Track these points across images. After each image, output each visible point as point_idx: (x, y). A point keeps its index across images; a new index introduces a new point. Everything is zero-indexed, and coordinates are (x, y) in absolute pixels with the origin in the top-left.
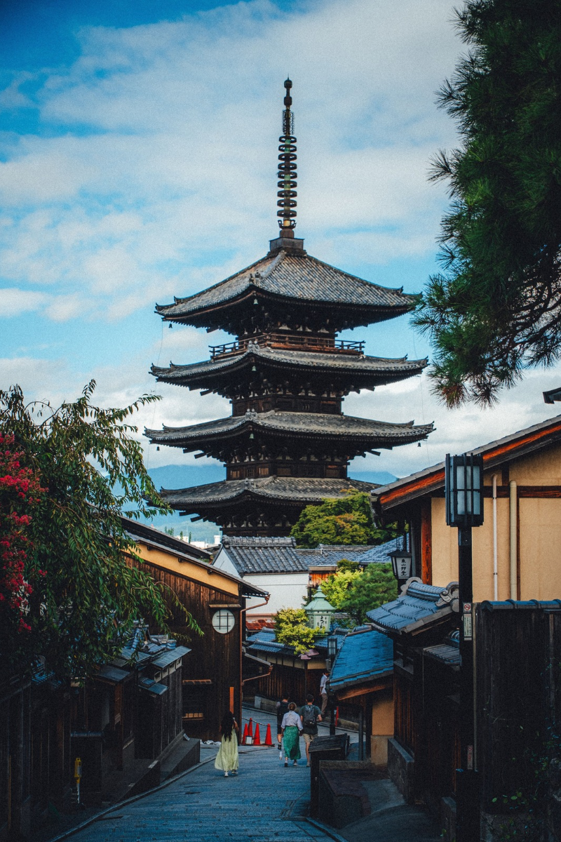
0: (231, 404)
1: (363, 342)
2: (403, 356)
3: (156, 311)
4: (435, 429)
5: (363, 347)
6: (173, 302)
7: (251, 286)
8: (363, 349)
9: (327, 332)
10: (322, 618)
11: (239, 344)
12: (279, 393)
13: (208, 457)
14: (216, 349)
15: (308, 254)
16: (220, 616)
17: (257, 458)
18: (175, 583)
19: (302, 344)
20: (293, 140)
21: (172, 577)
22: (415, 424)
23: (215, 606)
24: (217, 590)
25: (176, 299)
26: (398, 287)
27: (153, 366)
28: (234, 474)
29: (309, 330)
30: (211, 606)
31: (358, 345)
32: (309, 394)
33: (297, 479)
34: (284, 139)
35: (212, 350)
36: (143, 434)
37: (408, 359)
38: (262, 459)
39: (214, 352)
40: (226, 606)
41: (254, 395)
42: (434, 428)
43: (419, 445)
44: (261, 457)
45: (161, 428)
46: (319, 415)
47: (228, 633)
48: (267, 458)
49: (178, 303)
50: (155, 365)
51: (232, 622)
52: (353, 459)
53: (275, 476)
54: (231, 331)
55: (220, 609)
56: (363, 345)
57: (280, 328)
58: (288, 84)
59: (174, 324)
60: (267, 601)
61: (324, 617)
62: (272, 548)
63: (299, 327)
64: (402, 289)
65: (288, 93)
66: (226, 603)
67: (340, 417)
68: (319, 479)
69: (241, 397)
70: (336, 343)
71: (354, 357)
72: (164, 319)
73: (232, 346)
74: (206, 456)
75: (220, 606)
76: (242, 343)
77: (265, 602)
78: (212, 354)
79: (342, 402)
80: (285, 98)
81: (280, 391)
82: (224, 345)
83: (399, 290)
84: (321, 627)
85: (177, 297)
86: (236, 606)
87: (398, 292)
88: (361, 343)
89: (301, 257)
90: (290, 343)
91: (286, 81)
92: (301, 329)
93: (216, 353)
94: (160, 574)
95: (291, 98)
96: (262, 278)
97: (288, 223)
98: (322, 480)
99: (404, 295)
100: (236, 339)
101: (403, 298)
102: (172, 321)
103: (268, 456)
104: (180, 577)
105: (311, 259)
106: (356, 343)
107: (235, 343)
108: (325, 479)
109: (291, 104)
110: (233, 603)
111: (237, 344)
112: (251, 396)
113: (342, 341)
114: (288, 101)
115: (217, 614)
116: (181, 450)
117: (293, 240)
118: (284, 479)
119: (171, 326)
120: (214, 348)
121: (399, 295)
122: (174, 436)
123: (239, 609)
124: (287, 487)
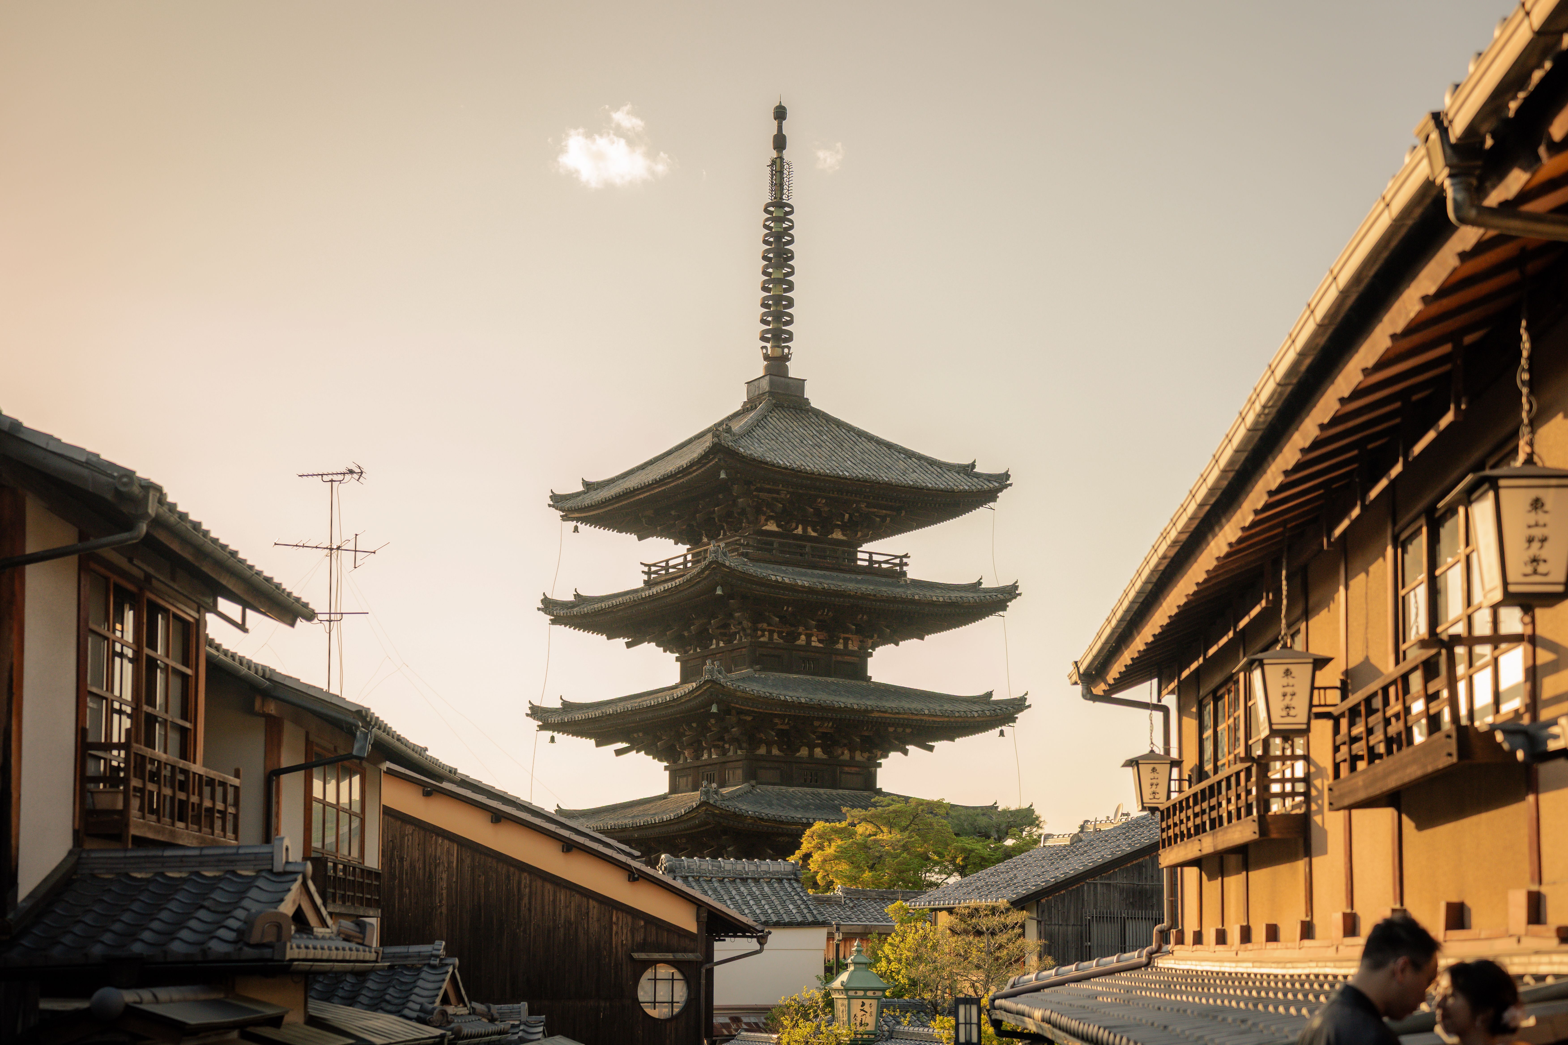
0: (679, 663)
1: (906, 556)
2: (975, 581)
3: (551, 503)
4: (1029, 706)
5: (906, 564)
6: (580, 488)
7: (715, 445)
8: (905, 568)
9: (844, 538)
10: (863, 1004)
11: (694, 556)
12: (762, 639)
13: (637, 752)
14: (653, 569)
15: (812, 405)
16: (655, 979)
17: (724, 752)
18: (554, 901)
19: (801, 555)
20: (787, 209)
21: (548, 886)
22: (994, 698)
23: (643, 956)
24: (652, 921)
25: (586, 484)
26: (967, 461)
27: (546, 597)
28: (682, 781)
29: (814, 534)
30: (636, 955)
31: (897, 561)
32: (813, 644)
33: (791, 789)
34: (771, 209)
35: (646, 569)
36: (527, 715)
37: (983, 586)
38: (731, 753)
39: (649, 573)
40: (670, 956)
41: (718, 644)
42: (1027, 704)
43: (1002, 733)
44: (729, 750)
45: (558, 705)
46: (830, 679)
47: (673, 1018)
48: (739, 752)
49: (588, 489)
50: (549, 596)
51: (680, 992)
52: (886, 756)
53: (753, 782)
54: (679, 539)
55: (654, 963)
56: (905, 560)
57: (764, 528)
58: (780, 114)
59: (582, 527)
60: (762, 944)
61: (867, 1002)
62: (756, 880)
63: (797, 528)
64: (973, 465)
65: (780, 128)
66: (668, 950)
67: (865, 684)
68: (828, 791)
69: (695, 650)
70: (860, 555)
71: (890, 580)
72: (565, 518)
73: (681, 560)
74: (635, 751)
75: (656, 956)
76: (699, 553)
77: (758, 947)
78: (646, 577)
79: (869, 659)
80: (775, 136)
81: (763, 635)
82: (667, 561)
83: (968, 466)
84: (861, 1024)
85: (588, 479)
86: (690, 956)
87: (968, 470)
88: (901, 557)
89: (801, 410)
90: (782, 552)
91: (777, 108)
92: (800, 530)
93: (653, 576)
94: (519, 883)
95: (784, 137)
96: (734, 435)
97: (778, 352)
98: (834, 792)
99: (978, 476)
100: (688, 550)
101: (975, 479)
102: (578, 520)
103: (741, 748)
104: (565, 887)
105: (818, 413)
106: (896, 557)
107: (685, 556)
108: (840, 791)
109: (784, 148)
110: (685, 951)
111: (689, 557)
112: (714, 646)
113: (871, 554)
114: (780, 142)
115: (649, 974)
116: (593, 741)
117: (787, 380)
118: (770, 788)
119: (576, 529)
120: (649, 566)
121: (968, 475)
122: (579, 716)
123: (697, 965)
124: (775, 802)
